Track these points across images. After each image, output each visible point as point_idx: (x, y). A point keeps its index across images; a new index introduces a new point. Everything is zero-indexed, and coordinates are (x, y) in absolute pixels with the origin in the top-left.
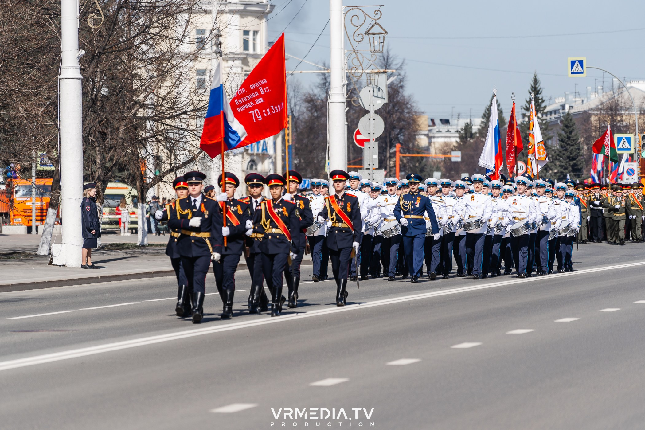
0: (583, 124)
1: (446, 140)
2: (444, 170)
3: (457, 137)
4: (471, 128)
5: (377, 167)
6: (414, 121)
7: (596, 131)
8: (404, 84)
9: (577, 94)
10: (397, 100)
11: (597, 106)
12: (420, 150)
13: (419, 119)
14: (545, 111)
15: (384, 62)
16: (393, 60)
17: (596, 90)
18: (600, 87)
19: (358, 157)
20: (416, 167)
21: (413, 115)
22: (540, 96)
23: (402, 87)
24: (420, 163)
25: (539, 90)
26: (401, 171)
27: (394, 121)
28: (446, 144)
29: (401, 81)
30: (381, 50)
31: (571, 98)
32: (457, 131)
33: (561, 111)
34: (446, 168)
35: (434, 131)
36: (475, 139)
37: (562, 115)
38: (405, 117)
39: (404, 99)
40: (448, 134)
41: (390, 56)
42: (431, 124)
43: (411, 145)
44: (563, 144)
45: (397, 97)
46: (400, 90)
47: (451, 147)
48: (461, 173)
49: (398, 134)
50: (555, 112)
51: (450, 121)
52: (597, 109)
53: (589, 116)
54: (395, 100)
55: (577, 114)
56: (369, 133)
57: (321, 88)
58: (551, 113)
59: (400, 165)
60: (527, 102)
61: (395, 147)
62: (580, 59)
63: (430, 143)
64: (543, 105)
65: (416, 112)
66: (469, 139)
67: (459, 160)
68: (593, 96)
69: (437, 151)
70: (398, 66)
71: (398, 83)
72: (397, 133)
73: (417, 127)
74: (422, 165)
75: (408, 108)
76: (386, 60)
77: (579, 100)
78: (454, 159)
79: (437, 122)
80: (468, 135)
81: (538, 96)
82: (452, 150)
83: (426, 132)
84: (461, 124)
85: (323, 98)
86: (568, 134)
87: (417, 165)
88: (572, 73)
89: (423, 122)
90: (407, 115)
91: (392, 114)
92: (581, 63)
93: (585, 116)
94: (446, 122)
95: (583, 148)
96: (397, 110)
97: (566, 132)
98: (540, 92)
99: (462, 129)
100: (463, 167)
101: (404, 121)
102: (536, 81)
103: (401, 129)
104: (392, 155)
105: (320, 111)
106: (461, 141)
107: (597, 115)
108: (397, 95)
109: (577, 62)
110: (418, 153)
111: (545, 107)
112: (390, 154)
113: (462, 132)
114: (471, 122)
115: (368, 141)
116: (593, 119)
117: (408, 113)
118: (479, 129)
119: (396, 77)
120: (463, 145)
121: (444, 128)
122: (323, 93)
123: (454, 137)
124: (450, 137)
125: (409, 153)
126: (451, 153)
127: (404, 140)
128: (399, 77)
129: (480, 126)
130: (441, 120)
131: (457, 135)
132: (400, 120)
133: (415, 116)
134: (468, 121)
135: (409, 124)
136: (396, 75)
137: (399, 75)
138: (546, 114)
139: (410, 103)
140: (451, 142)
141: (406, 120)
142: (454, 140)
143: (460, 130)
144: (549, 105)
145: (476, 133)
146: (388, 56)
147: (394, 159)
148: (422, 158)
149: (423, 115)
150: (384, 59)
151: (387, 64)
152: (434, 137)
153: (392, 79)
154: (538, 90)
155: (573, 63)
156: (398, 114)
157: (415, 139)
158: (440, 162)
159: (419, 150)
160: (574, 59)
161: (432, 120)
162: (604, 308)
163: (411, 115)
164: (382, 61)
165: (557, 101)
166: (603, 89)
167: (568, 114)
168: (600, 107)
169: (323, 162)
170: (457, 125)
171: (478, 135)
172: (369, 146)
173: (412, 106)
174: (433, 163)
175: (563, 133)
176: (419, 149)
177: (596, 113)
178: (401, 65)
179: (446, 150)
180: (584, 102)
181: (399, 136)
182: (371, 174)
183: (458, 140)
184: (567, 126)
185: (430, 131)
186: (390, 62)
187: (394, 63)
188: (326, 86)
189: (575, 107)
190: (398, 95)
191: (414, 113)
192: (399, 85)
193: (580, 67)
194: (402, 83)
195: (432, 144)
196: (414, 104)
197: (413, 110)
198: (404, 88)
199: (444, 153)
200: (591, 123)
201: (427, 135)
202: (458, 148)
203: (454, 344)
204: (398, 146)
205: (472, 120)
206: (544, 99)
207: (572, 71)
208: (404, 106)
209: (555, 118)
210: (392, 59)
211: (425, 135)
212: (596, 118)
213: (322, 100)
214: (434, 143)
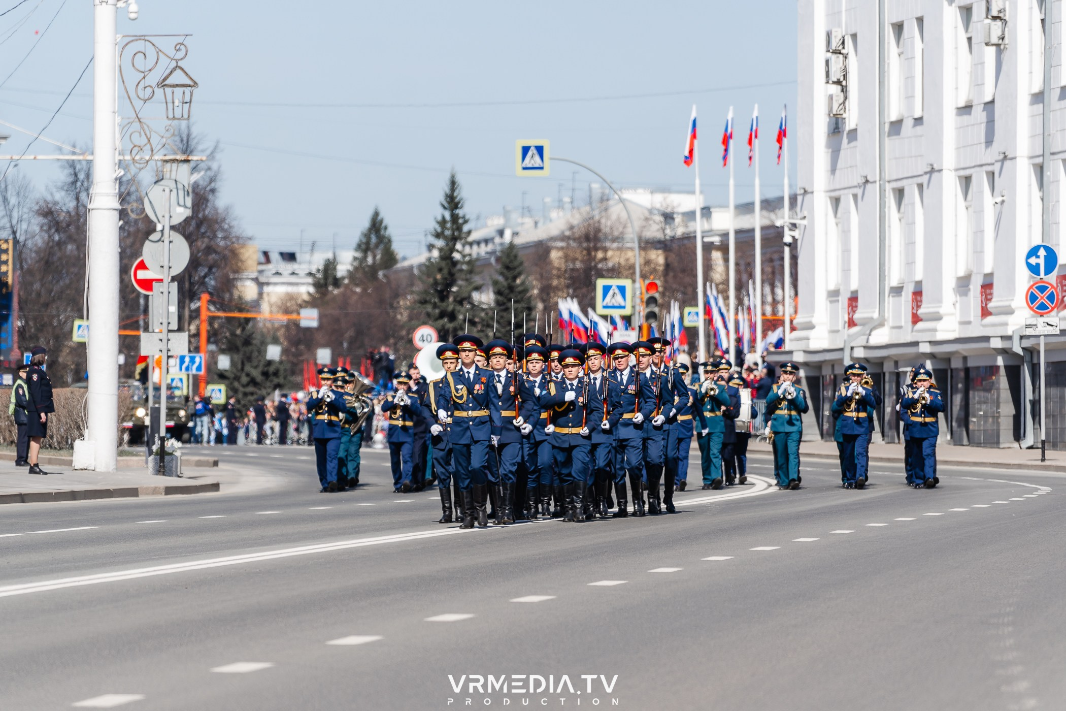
0: (536, 265)
1: (290, 289)
2: (285, 343)
3: (309, 284)
4: (335, 269)
5: (176, 328)
6: (235, 254)
7: (559, 277)
8: (216, 187)
9: (527, 211)
10: (204, 215)
11: (563, 232)
12: (243, 306)
13: (242, 251)
14: (470, 239)
15: (181, 145)
16: (197, 143)
17: (560, 206)
18: (567, 199)
19: (133, 316)
20: (236, 335)
21: (233, 243)
22: (460, 212)
23: (213, 191)
24: (244, 329)
25: (459, 202)
26: (209, 341)
27: (198, 252)
28: (291, 297)
29: (212, 180)
30: (186, 116)
31: (515, 217)
32: (310, 274)
33: (498, 240)
34: (288, 338)
35: (269, 273)
36: (342, 289)
37: (498, 248)
38: (219, 246)
39: (217, 213)
40: (293, 279)
41: (193, 136)
42: (263, 259)
43: (227, 296)
44: (500, 298)
45: (204, 210)
46: (210, 197)
47: (299, 302)
48: (316, 349)
49: (205, 277)
50: (486, 241)
51: (298, 256)
52: (563, 238)
53: (547, 251)
54: (200, 215)
55: (526, 247)
56: (162, 267)
57: (67, 191)
58: (478, 243)
59: (208, 331)
60: (438, 223)
61: (199, 299)
62: (539, 144)
63: (261, 294)
64: (465, 228)
65: (238, 238)
66: (330, 288)
67: (314, 324)
68: (554, 215)
69: (274, 309)
70: (208, 152)
71: (205, 184)
72: (202, 274)
73: (240, 264)
74: (247, 333)
75: (223, 230)
76: (185, 142)
77: (529, 221)
78: (304, 323)
79: (274, 256)
80: (330, 280)
81: (457, 211)
82: (301, 306)
83: (254, 275)
84: (317, 262)
85: (71, 210)
86: (510, 281)
87: (238, 332)
88: (524, 169)
89: (250, 255)
90: (222, 243)
91: (196, 240)
92: (540, 150)
93: (541, 249)
94: (290, 257)
95: (535, 307)
96: (204, 233)
97: (506, 279)
98: (459, 206)
99: (318, 270)
100: (319, 337)
101: (216, 252)
102: (453, 184)
103: (210, 268)
104: (194, 314)
105: (65, 231)
106: (317, 292)
107: (562, 248)
108: (204, 206)
109: (533, 148)
110: (241, 310)
111: (469, 232)
112: (191, 311)
113: (319, 276)
114: (335, 258)
115: (161, 280)
116: (555, 255)
117: (225, 238)
118: (349, 271)
119: (202, 173)
120: (321, 298)
121: (286, 268)
122: (70, 201)
123: (303, 284)
124: (297, 284)
125: (224, 311)
126: (299, 314)
127: (215, 288)
128: (209, 173)
129: (352, 265)
130: (282, 254)
131: (310, 280)
132: (209, 250)
133: (236, 245)
134: (330, 256)
135: (225, 258)
136: (203, 169)
137: (209, 169)
138: (471, 244)
139: (227, 222)
140: (299, 294)
141: (219, 250)
142: (305, 290)
143: (314, 271)
144: (476, 229)
145: (343, 278)
146: (188, 136)
147: (197, 322)
148: (247, 320)
149: (251, 242)
150: (182, 141)
151: (187, 147)
152: (268, 284)
153: (196, 177)
154: (457, 200)
155: (526, 150)
156: (206, 240)
157: (234, 286)
158: (278, 329)
159: (241, 306)
160: (527, 143)
161: (266, 254)
162: (596, 580)
163: (229, 243)
164: (177, 143)
165: (490, 222)
166: (572, 202)
167: (512, 246)
168: (567, 233)
169: (69, 324)
170: (310, 263)
171: (346, 281)
172: (161, 290)
173: (230, 227)
174: (265, 330)
175: (501, 279)
176: (242, 304)
177: (560, 244)
178: (212, 153)
179: (290, 306)
180: (540, 225)
181: (207, 280)
182: (165, 341)
183: (312, 290)
184: (507, 268)
185: (261, 272)
186: (192, 147)
187: (200, 147)
188: (76, 188)
189: (522, 233)
190: (206, 206)
191: (234, 240)
192: (208, 189)
193: (537, 158)
194: (213, 185)
195: (265, 296)
196: (234, 223)
197: (234, 235)
198: (217, 194)
199: (287, 311)
200: (550, 263)
201: (256, 280)
202: (312, 303)
203: (333, 638)
204: (205, 297)
205: (337, 254)
206: (467, 218)
207: (524, 165)
208: (217, 226)
209: (487, 253)
210: (195, 141)
211: (252, 279)
212: (560, 254)
213: (68, 212)
214: (268, 294)
